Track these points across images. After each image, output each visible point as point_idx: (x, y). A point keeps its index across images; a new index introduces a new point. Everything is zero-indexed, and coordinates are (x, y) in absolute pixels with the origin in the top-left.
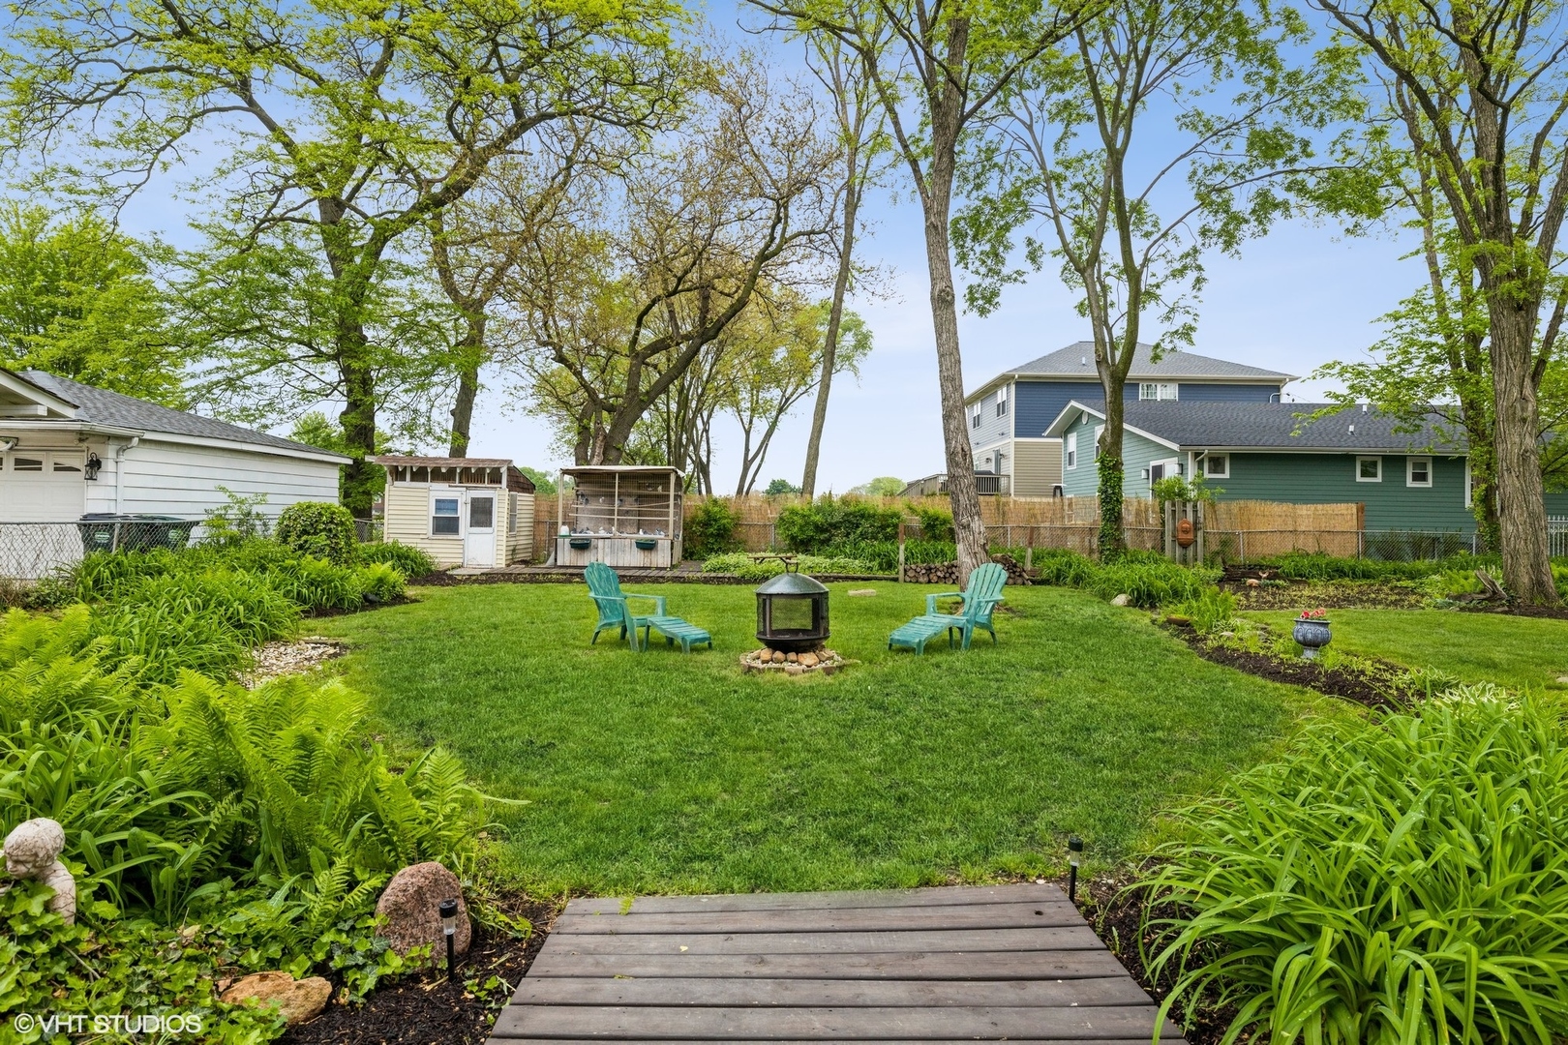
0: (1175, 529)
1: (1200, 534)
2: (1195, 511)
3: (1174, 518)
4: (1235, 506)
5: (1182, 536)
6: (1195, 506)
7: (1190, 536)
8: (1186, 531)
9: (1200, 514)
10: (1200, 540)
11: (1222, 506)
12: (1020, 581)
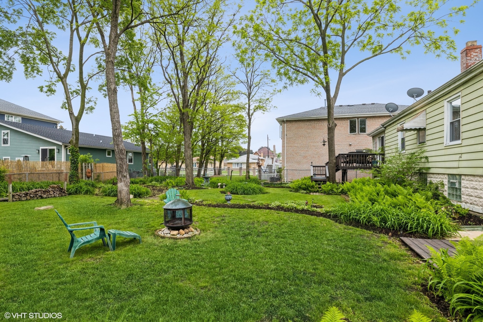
0: (86, 172)
1: (92, 173)
2: (91, 166)
3: (85, 169)
4: (101, 165)
5: (88, 174)
6: (91, 165)
7: (90, 174)
8: (89, 173)
9: (92, 167)
10: (93, 176)
11: (98, 165)
12: (64, 194)
